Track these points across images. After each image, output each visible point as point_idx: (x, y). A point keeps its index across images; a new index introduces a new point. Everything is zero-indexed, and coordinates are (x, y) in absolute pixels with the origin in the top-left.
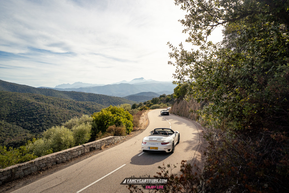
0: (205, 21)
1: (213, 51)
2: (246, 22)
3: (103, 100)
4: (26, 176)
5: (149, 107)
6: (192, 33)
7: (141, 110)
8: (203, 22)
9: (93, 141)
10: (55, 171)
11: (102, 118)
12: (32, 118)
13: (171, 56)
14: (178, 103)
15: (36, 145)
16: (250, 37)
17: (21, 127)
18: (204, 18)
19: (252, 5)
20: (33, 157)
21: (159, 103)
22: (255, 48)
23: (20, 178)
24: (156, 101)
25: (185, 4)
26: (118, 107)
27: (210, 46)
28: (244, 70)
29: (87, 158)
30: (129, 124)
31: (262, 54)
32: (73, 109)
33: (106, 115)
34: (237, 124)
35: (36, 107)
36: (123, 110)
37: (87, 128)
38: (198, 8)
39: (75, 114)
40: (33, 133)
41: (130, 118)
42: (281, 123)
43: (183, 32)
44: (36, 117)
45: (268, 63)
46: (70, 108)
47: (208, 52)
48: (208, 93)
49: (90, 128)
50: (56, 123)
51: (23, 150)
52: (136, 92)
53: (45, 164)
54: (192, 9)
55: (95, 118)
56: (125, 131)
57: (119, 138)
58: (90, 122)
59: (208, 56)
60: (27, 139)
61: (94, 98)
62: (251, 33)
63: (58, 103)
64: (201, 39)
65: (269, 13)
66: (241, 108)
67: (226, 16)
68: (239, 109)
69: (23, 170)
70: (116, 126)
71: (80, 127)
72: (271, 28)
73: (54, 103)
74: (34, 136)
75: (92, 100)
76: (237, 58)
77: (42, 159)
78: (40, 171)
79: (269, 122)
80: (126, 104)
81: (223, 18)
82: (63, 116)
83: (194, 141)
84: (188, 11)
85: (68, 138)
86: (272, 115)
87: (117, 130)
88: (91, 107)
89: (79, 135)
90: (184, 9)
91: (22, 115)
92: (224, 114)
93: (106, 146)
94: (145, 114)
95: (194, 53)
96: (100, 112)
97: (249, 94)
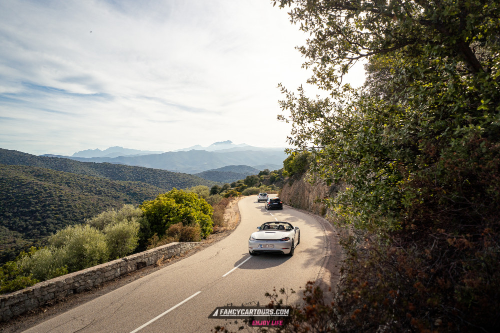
0: (339, 51)
1: (352, 100)
2: (404, 55)
3: (160, 178)
4: (15, 318)
5: (240, 192)
6: (318, 69)
7: (227, 196)
8: (335, 52)
9: (142, 251)
10: (72, 306)
11: (158, 210)
12: (27, 210)
13: (284, 107)
14: (291, 185)
15: (36, 260)
16: (411, 79)
17: (6, 227)
18: (337, 46)
19: (414, 30)
20: (30, 281)
21: (258, 183)
22: (419, 97)
23: (4, 322)
24: (253, 182)
25: (306, 22)
26: (187, 192)
27: (347, 92)
28: (404, 133)
29: (131, 281)
30: (206, 222)
31: (430, 109)
32: (105, 194)
33: (165, 205)
34: (393, 221)
35: (36, 190)
36: (195, 197)
37: (131, 227)
38: (328, 29)
39: (109, 203)
40: (28, 238)
41: (207, 210)
42: (461, 220)
43: (303, 67)
44: (36, 208)
45: (440, 123)
46: (100, 193)
47: (344, 101)
48: (345, 170)
49: (137, 228)
50: (72, 220)
51: (11, 270)
52: (218, 166)
53: (53, 294)
54: (319, 30)
55: (145, 211)
56: (199, 233)
57: (188, 246)
58: (137, 217)
59: (344, 107)
60: (17, 249)
61: (144, 175)
62: (413, 73)
63: (77, 184)
64: (332, 80)
65: (441, 44)
66: (400, 195)
67: (373, 45)
68: (396, 196)
69: (9, 306)
70: (184, 224)
71: (119, 226)
72: (444, 67)
73: (69, 183)
74: (31, 243)
75: (141, 178)
76: (392, 113)
77: (48, 286)
78: (43, 307)
79: (443, 218)
80: (200, 186)
81: (367, 46)
82: (87, 207)
83: (318, 250)
84: (311, 34)
85: (96, 247)
86: (448, 206)
87: (184, 231)
88: (138, 190)
89: (117, 241)
90: (306, 30)
91: (9, 205)
92: (372, 204)
93: (165, 259)
94: (233, 204)
95: (320, 103)
96: (156, 200)
97: (410, 172)
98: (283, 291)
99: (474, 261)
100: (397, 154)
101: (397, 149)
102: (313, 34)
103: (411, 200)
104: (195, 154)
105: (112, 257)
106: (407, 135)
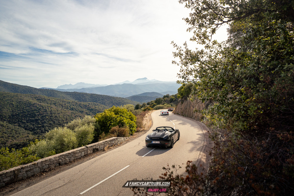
0: (210, 20)
1: (218, 50)
2: (252, 20)
3: (106, 100)
4: (28, 178)
5: (152, 107)
6: (197, 31)
7: (145, 110)
8: (207, 21)
9: (96, 142)
10: (58, 172)
11: (105, 119)
12: (34, 119)
13: (175, 55)
14: (182, 103)
15: (39, 146)
16: (256, 36)
17: (23, 128)
18: (209, 17)
19: (258, 3)
20: (35, 158)
21: (163, 103)
22: (261, 46)
23: (23, 180)
24: (160, 102)
25: (189, 2)
26: (121, 108)
27: (215, 45)
28: (251, 69)
29: (90, 159)
30: (132, 125)
31: (268, 53)
32: (75, 109)
33: (109, 115)
34: (242, 124)
35: (38, 108)
36: (126, 111)
37: (90, 129)
38: (203, 6)
39: (78, 115)
40: (35, 134)
41: (133, 119)
42: (288, 123)
43: (187, 31)
44: (38, 118)
45: (275, 62)
46: (72, 109)
47: (213, 51)
48: (213, 93)
49: (93, 129)
50: (58, 124)
51: (25, 152)
52: (139, 92)
53: (48, 166)
54: (197, 7)
55: (97, 119)
56: (128, 132)
57: (122, 139)
58: (93, 123)
59: (213, 54)
60: (30, 140)
61: (97, 99)
62: (257, 31)
63: (60, 104)
64: (205, 38)
65: (276, 11)
66: (247, 108)
67: (232, 14)
68: (245, 109)
69: (25, 171)
70: (120, 127)
71: (83, 128)
72: (278, 26)
73: (56, 104)
74: (37, 137)
75: (95, 100)
76: (243, 57)
77: (45, 161)
78: (43, 172)
79: (275, 122)
80: (129, 104)
81: (228, 16)
82: (65, 117)
83: (198, 141)
85: (70, 140)
86: (278, 115)
87: (120, 131)
88: (94, 107)
89: (82, 136)
90: (189, 7)
91: (24, 116)
92: (229, 114)
93: (109, 147)
94: (148, 115)
95: (198, 52)
96: (103, 113)
97: (255, 94)
98: (174, 167)
100: (246, 82)
102: (193, 9)
103: (254, 111)
105: (79, 145)
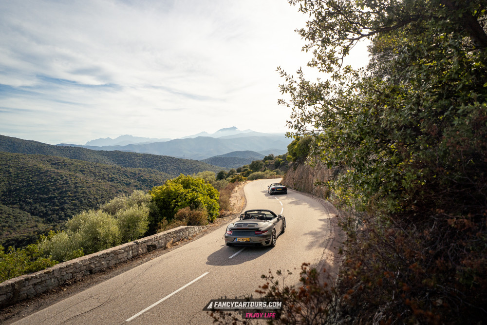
0: (340, 32)
1: (353, 82)
2: (407, 33)
3: (169, 165)
4: (38, 295)
5: (245, 176)
6: (318, 51)
7: (233, 181)
8: (336, 33)
9: (152, 234)
10: (89, 286)
11: (166, 196)
12: (46, 197)
13: (283, 90)
14: (295, 169)
15: (55, 242)
16: (413, 58)
17: (28, 212)
18: (338, 27)
19: (417, 5)
20: (50, 262)
21: (263, 168)
22: (422, 76)
23: (29, 299)
24: (258, 167)
25: (306, 3)
26: (194, 177)
27: (349, 74)
28: (405, 114)
29: (142, 263)
30: (212, 206)
31: (433, 87)
32: (117, 180)
33: (173, 190)
34: (392, 203)
35: (54, 177)
36: (202, 182)
37: (141, 212)
38: (328, 9)
39: (121, 190)
40: (49, 222)
41: (214, 195)
42: (465, 201)
43: (303, 50)
44: (54, 194)
45: (444, 102)
46: (112, 180)
47: (344, 83)
48: (345, 152)
49: (147, 212)
50: (88, 206)
51: (32, 252)
52: (224, 152)
53: (71, 275)
54: (318, 11)
55: (154, 196)
56: (206, 217)
57: (196, 230)
58: (147, 202)
59: (345, 89)
60: (39, 233)
61: (153, 162)
62: (416, 51)
63: (91, 172)
64: (333, 62)
65: (445, 19)
66: (400, 177)
67: (375, 23)
68: (397, 178)
69: (33, 285)
70: (192, 209)
71: (130, 211)
72: (448, 43)
73: (84, 171)
74: (51, 227)
75: (150, 165)
76: (393, 93)
77: (66, 267)
78: (63, 286)
79: (445, 199)
80: (207, 171)
81: (369, 26)
82: (100, 193)
83: (321, 232)
84: (310, 15)
85: (109, 231)
86: (449, 187)
87: (192, 215)
88: (148, 177)
89: (128, 225)
90: (305, 11)
91: (30, 192)
92: (372, 186)
93: (174, 242)
94: (239, 189)
95: (321, 85)
96: (164, 186)
97: (412, 154)
98: (279, 273)
99: (475, 242)
100: (398, 135)
101: (398, 131)
102: (312, 15)
103: (412, 181)
104: (202, 141)
105: (124, 240)
106: (408, 116)
